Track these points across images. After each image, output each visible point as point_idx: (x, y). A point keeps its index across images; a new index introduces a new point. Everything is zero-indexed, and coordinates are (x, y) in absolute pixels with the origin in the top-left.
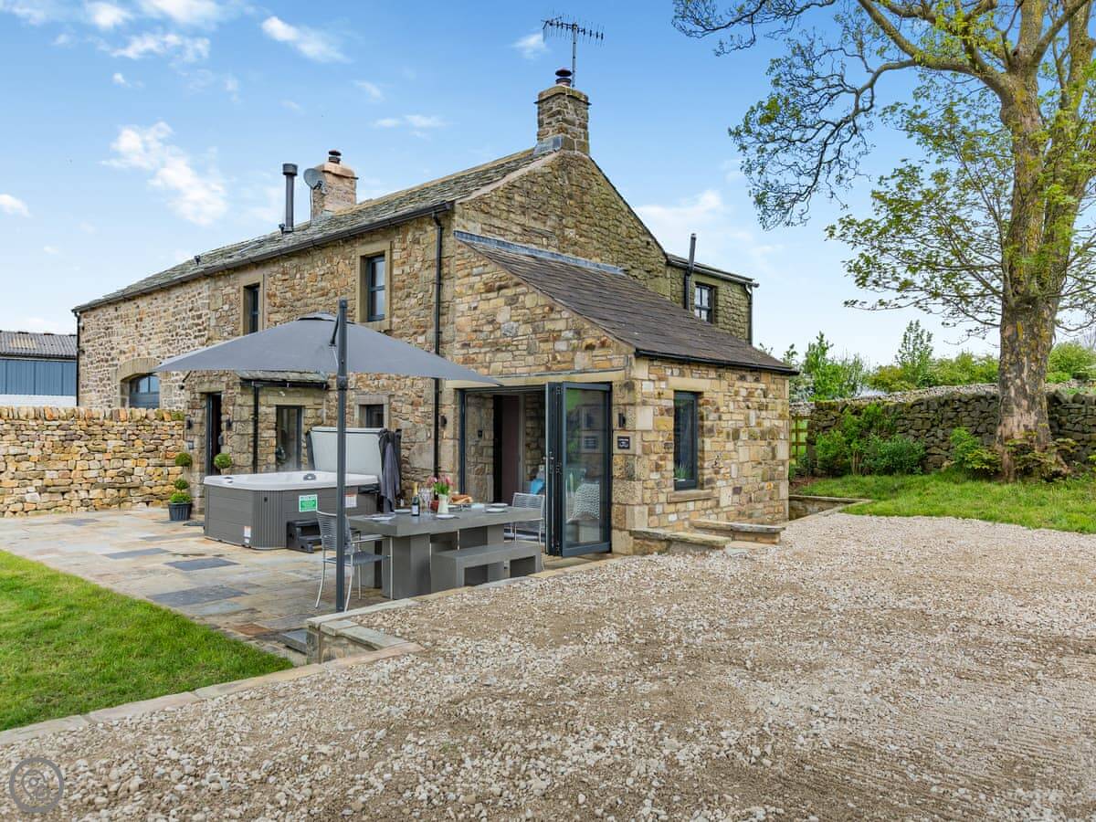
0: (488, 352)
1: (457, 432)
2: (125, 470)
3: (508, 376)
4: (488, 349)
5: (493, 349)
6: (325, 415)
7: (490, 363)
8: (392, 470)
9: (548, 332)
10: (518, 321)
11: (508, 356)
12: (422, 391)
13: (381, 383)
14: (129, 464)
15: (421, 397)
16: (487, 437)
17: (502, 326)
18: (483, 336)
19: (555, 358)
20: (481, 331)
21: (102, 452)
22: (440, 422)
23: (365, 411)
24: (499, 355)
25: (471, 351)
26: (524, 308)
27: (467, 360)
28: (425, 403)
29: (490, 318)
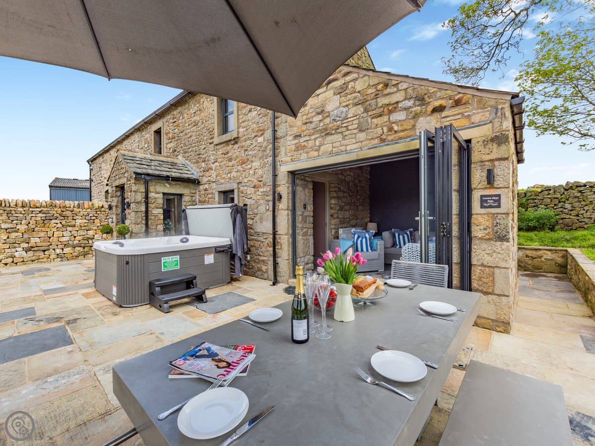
0: (318, 137)
1: (290, 204)
2: (88, 236)
3: (337, 154)
4: (318, 135)
5: (323, 134)
6: (198, 200)
7: (320, 146)
8: (241, 235)
9: (381, 107)
10: (347, 106)
11: (338, 137)
12: (262, 177)
13: (232, 175)
14: (91, 233)
15: (261, 181)
16: (309, 209)
17: (332, 113)
18: (312, 126)
19: (390, 129)
20: (311, 122)
21: (72, 226)
22: (277, 197)
23: (222, 195)
24: (329, 138)
25: (302, 140)
26: (355, 92)
27: (298, 148)
28: (264, 185)
29: (319, 110)
